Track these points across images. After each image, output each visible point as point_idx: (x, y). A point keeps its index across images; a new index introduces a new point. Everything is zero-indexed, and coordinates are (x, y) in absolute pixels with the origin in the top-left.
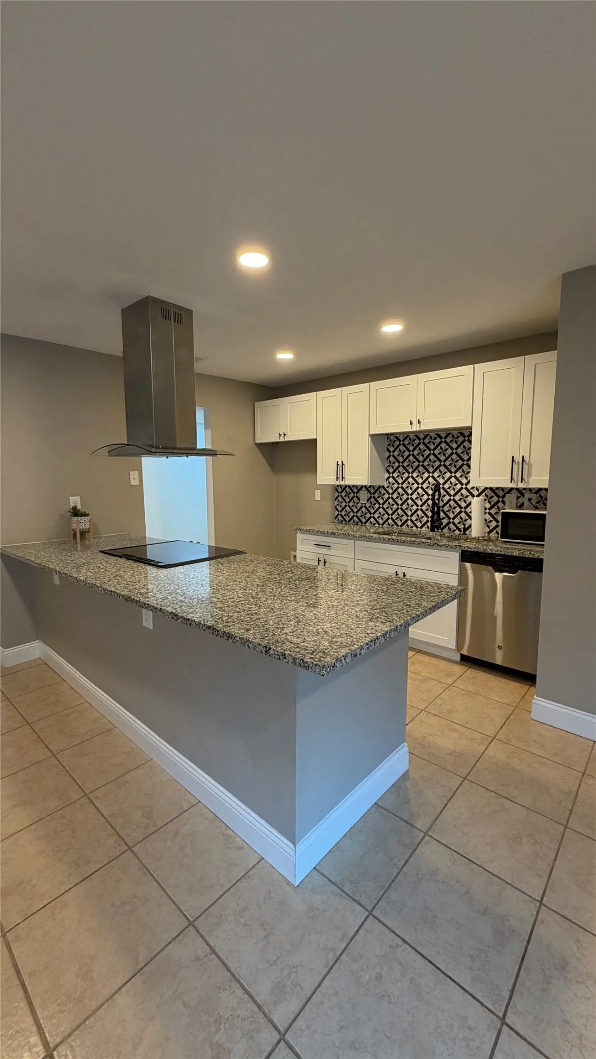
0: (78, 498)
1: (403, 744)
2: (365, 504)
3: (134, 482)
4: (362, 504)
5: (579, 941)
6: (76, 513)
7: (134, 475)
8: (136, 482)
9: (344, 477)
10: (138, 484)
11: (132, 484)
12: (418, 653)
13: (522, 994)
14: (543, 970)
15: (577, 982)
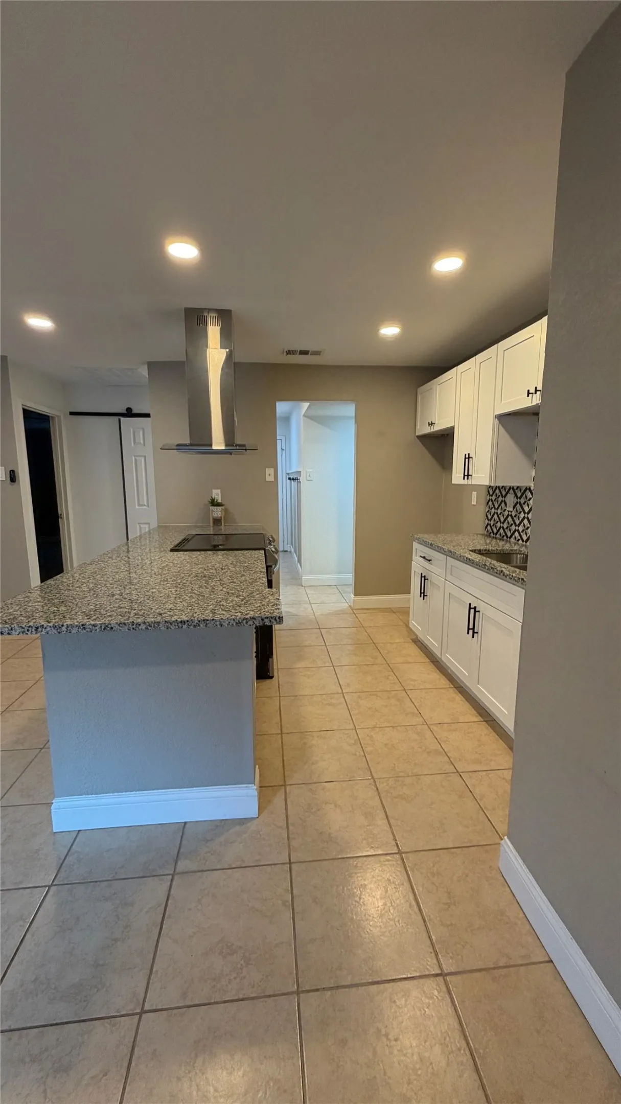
0: (219, 491)
1: (250, 785)
2: (511, 512)
3: (269, 478)
4: (509, 511)
5: (105, 1075)
6: (214, 503)
7: (269, 471)
8: (271, 479)
9: (470, 474)
10: (273, 480)
11: (267, 480)
12: (485, 723)
13: (10, 1039)
14: (46, 1050)
15: (45, 1091)
